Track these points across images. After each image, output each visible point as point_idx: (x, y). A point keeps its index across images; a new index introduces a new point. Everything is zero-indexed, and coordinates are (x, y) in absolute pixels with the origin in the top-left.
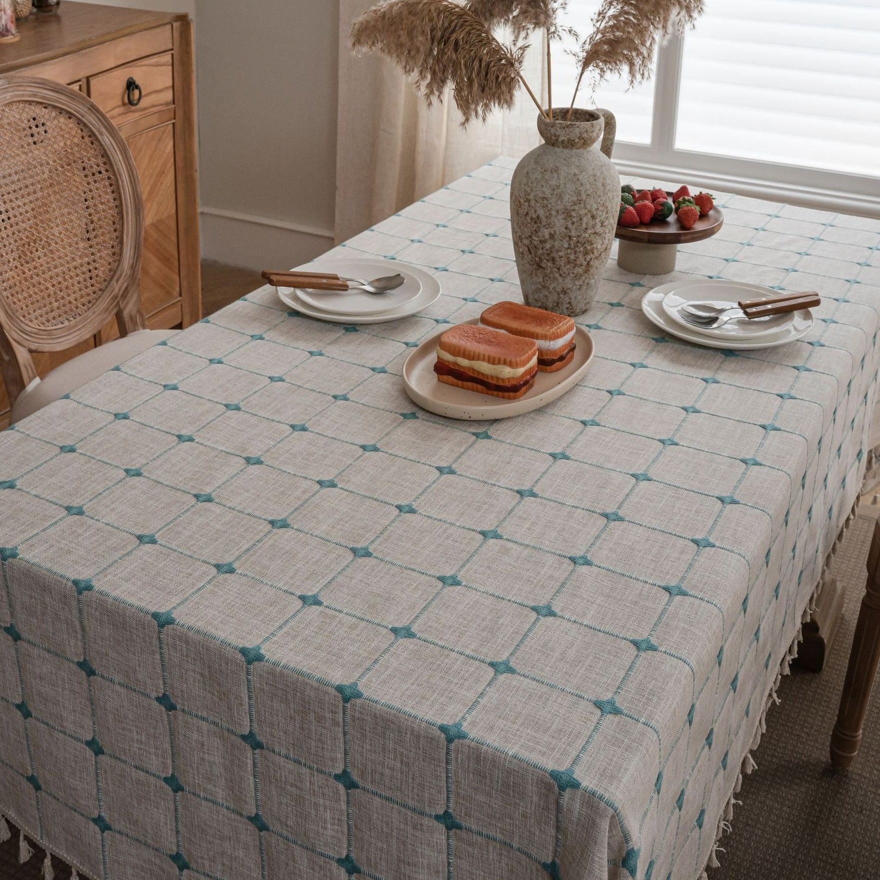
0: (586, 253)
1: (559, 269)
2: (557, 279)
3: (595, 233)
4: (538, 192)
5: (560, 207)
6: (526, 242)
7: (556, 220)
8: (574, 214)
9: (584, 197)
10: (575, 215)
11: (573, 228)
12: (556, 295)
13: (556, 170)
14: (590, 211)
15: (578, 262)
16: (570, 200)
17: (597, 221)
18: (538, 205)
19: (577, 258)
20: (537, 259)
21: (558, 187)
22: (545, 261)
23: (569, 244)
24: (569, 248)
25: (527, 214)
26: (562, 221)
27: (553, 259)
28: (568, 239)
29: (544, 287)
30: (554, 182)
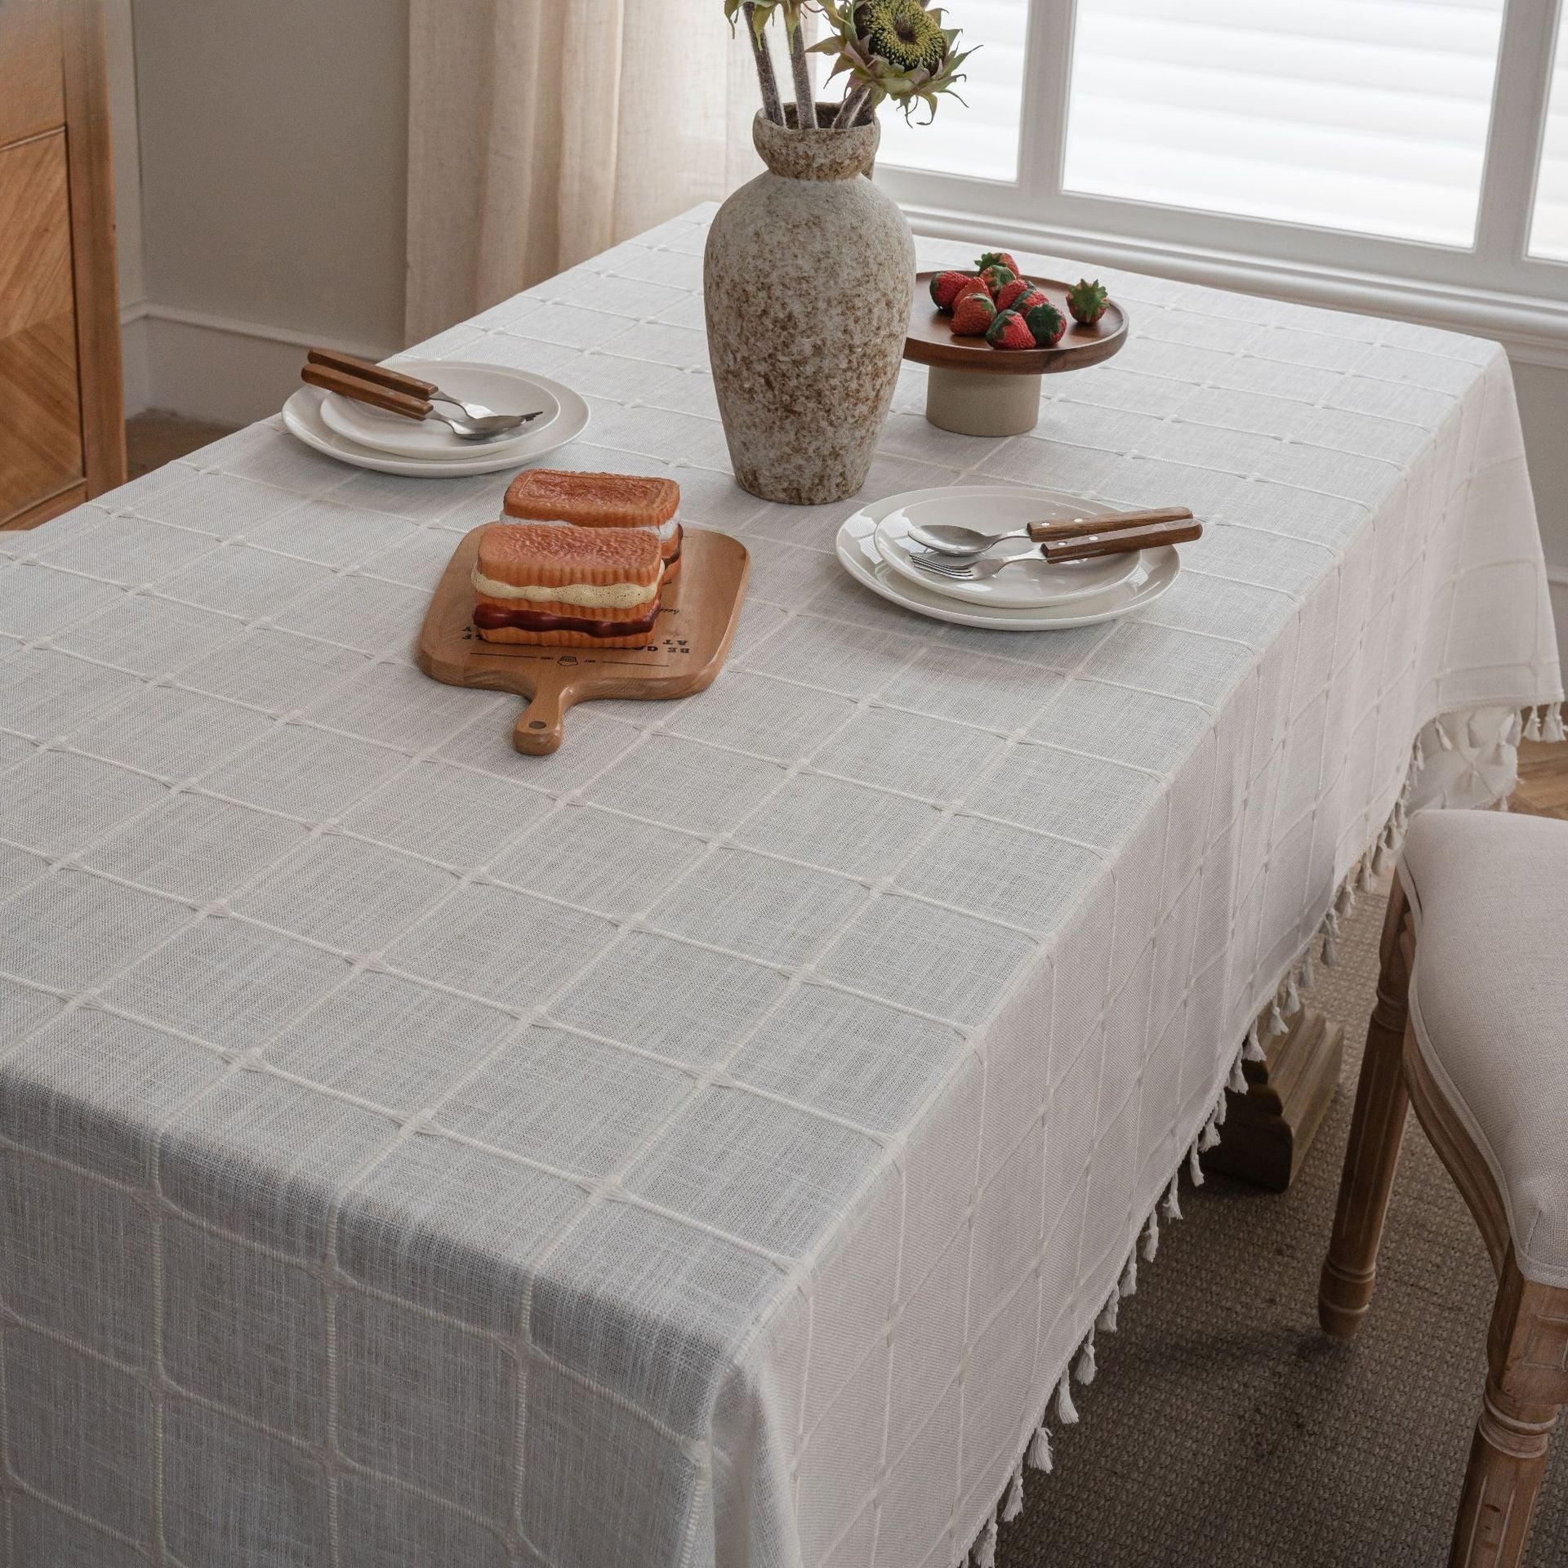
0: (876, 376)
1: (828, 411)
2: (823, 432)
4: (789, 269)
5: (834, 293)
6: (762, 368)
7: (826, 319)
8: (858, 303)
9: (874, 268)
10: (860, 305)
11: (856, 329)
12: (819, 462)
13: (816, 222)
14: (884, 295)
15: (862, 395)
16: (851, 278)
17: (895, 310)
18: (790, 293)
19: (861, 386)
20: (786, 398)
21: (827, 254)
22: (802, 399)
23: (850, 362)
24: (849, 369)
25: (765, 312)
26: (838, 320)
27: (819, 394)
28: (847, 352)
29: (797, 450)
30: (817, 246)
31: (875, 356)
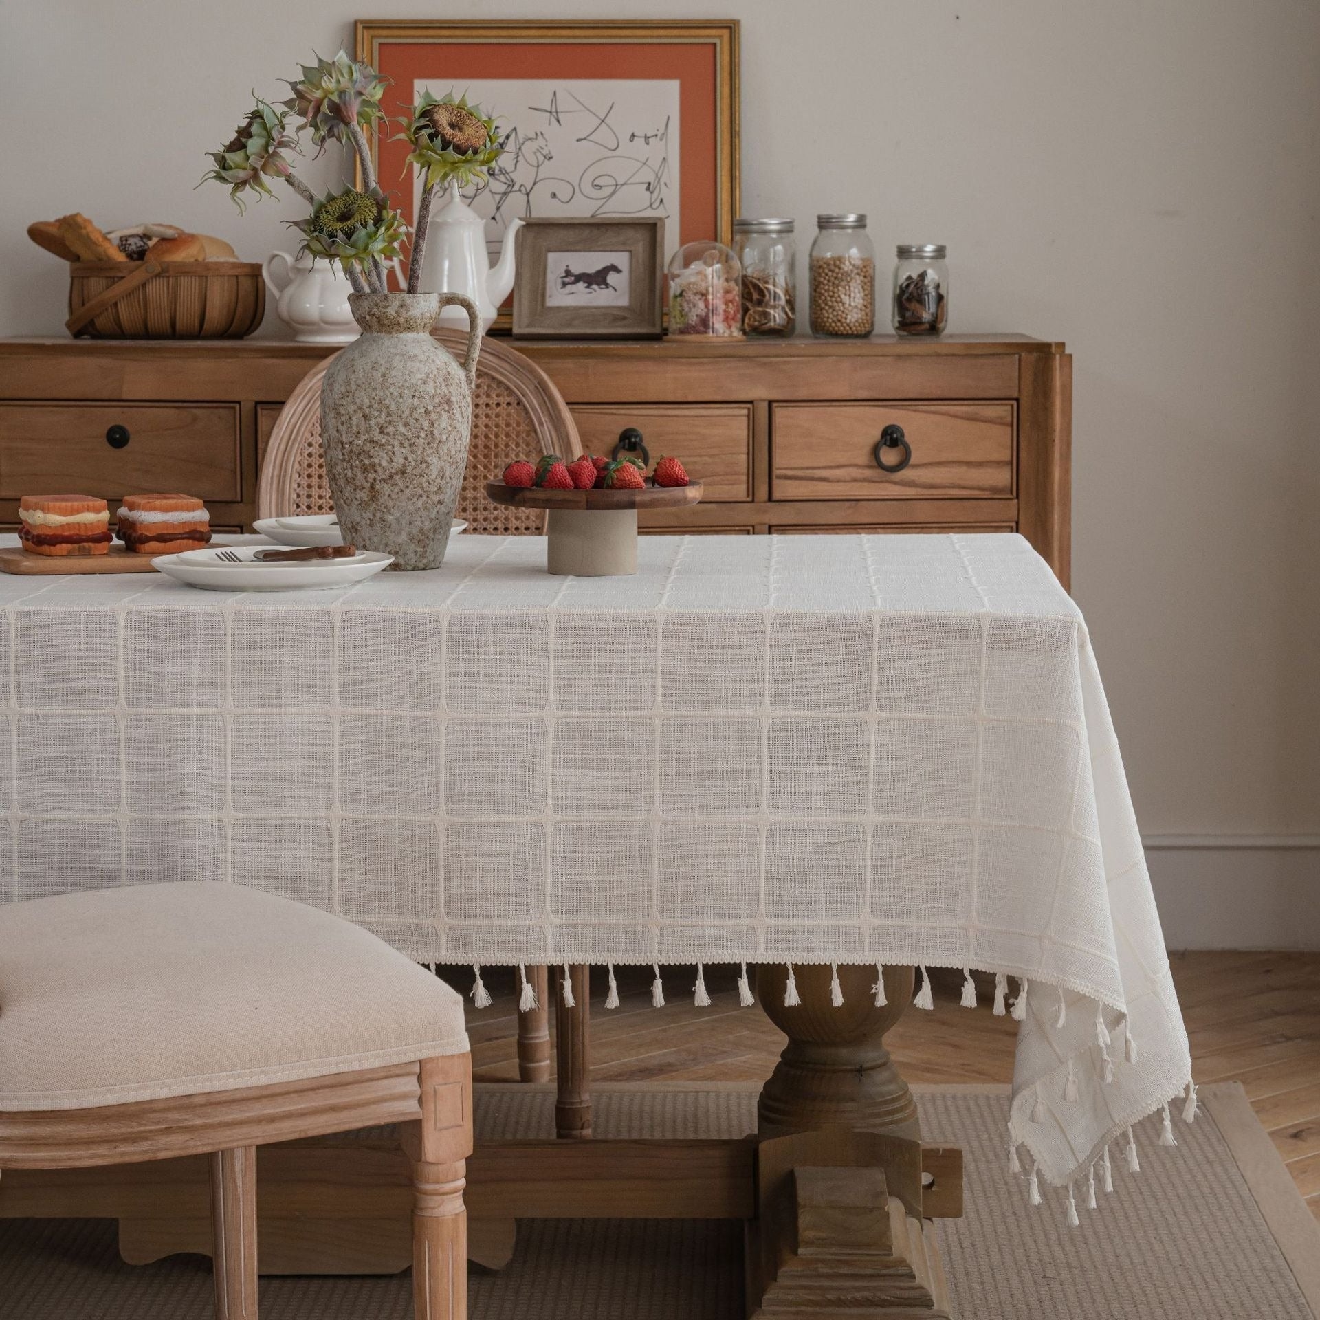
0: (365, 470)
1: (342, 492)
2: (344, 508)
3: (372, 441)
5: (331, 401)
7: (329, 420)
8: (342, 410)
9: (353, 387)
10: (344, 412)
11: (343, 429)
12: (349, 534)
14: (360, 408)
15: (357, 482)
16: (339, 392)
17: (372, 423)
19: (356, 475)
23: (343, 454)
24: (344, 460)
26: (333, 421)
27: (335, 477)
28: (340, 446)
31: (360, 454)
